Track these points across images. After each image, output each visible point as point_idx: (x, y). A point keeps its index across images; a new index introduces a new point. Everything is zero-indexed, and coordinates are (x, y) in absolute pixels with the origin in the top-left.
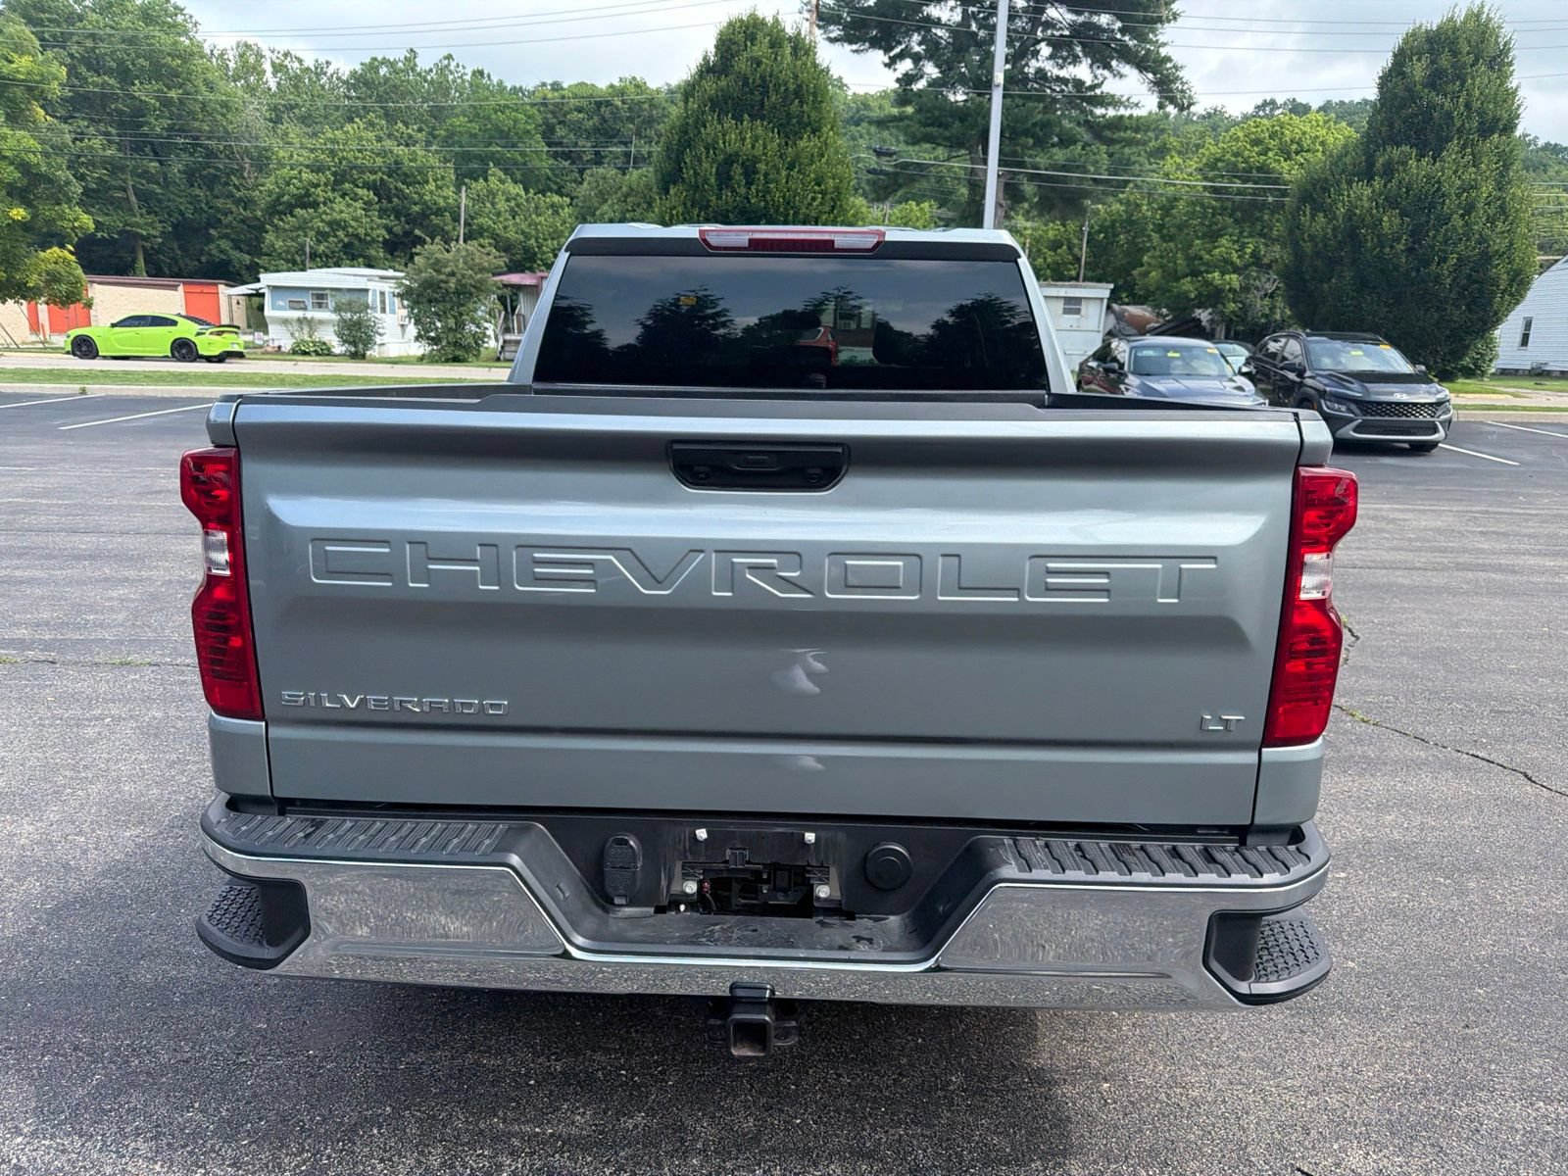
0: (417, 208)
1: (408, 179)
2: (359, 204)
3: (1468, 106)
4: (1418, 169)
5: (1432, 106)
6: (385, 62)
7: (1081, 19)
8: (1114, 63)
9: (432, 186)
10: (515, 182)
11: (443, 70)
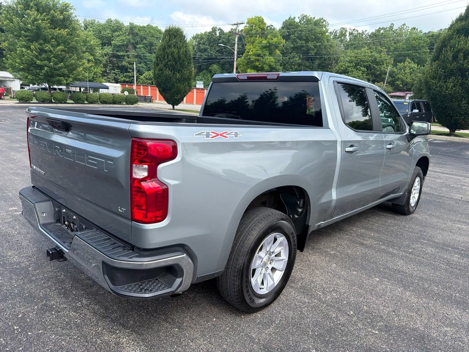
0: (378, 73)
1: (378, 63)
2: (361, 72)
6: (383, 28)
9: (385, 65)
10: (415, 63)
11: (401, 29)
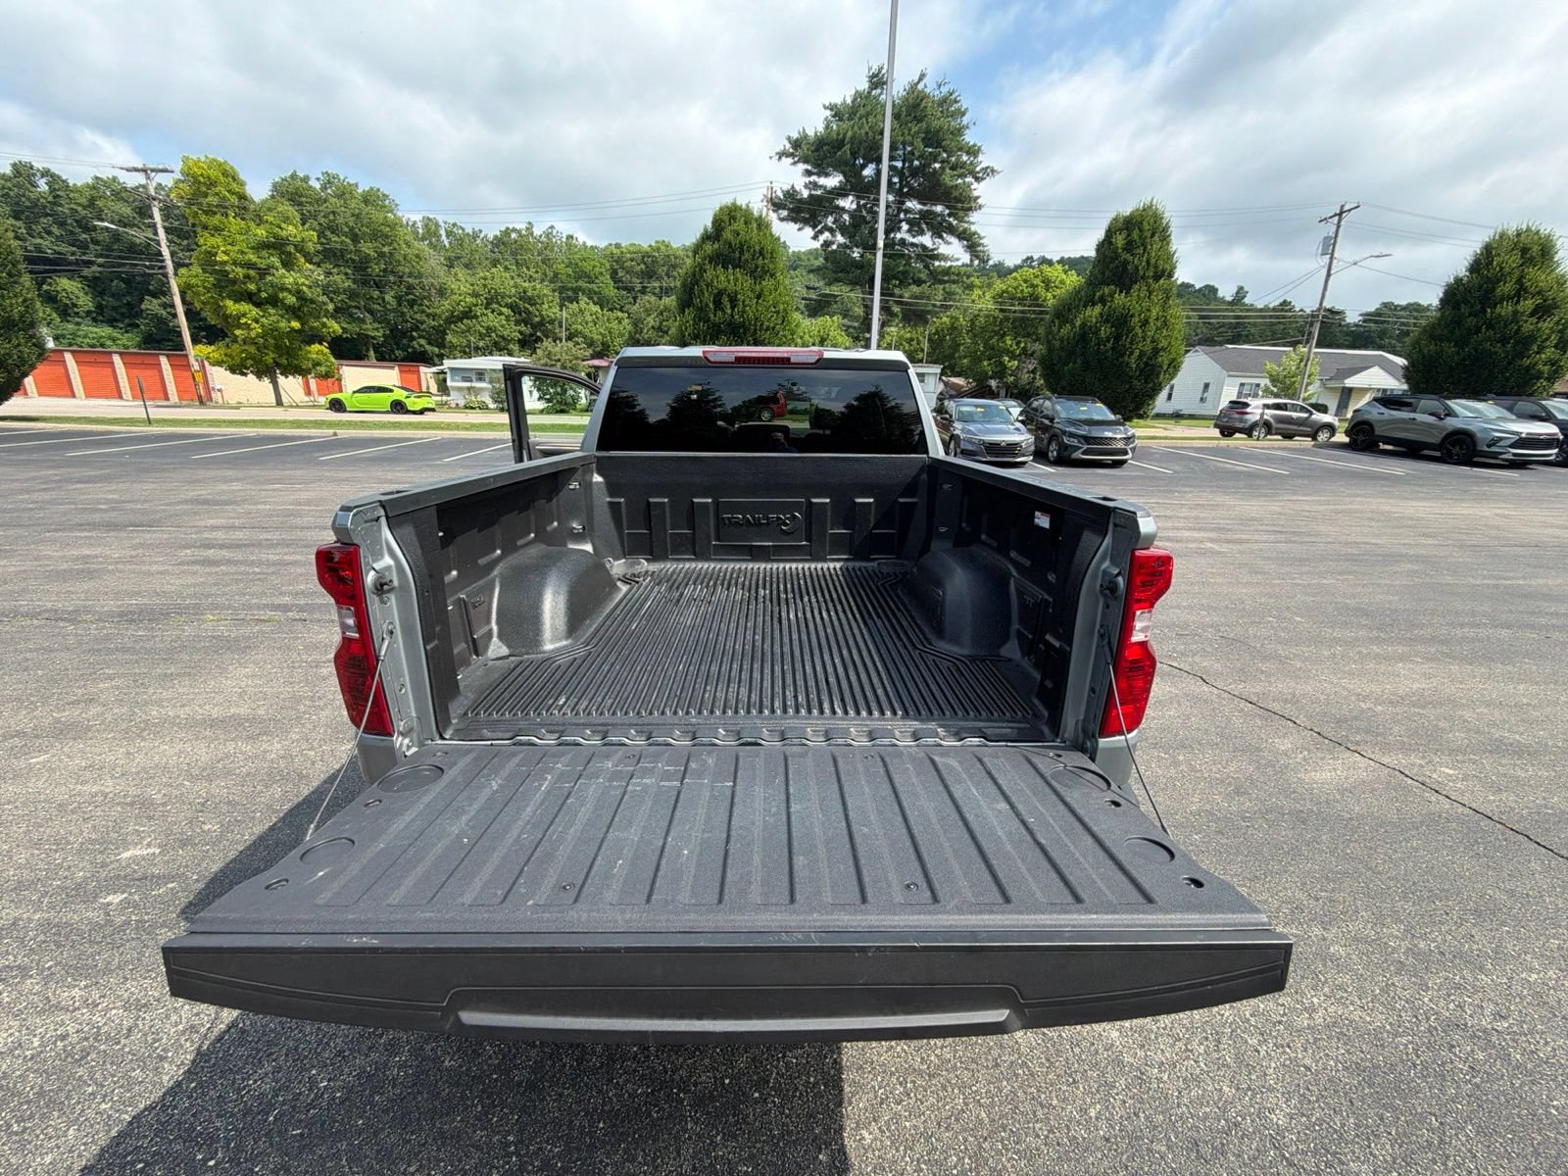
0: (537, 319)
1: (531, 301)
2: (503, 317)
3: (1148, 262)
4: (1120, 299)
5: (1126, 263)
6: (514, 230)
7: (925, 208)
8: (945, 235)
9: (546, 306)
10: (595, 304)
11: (548, 235)
